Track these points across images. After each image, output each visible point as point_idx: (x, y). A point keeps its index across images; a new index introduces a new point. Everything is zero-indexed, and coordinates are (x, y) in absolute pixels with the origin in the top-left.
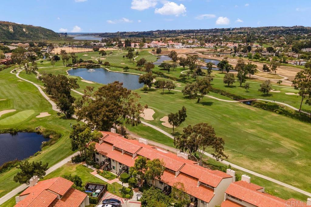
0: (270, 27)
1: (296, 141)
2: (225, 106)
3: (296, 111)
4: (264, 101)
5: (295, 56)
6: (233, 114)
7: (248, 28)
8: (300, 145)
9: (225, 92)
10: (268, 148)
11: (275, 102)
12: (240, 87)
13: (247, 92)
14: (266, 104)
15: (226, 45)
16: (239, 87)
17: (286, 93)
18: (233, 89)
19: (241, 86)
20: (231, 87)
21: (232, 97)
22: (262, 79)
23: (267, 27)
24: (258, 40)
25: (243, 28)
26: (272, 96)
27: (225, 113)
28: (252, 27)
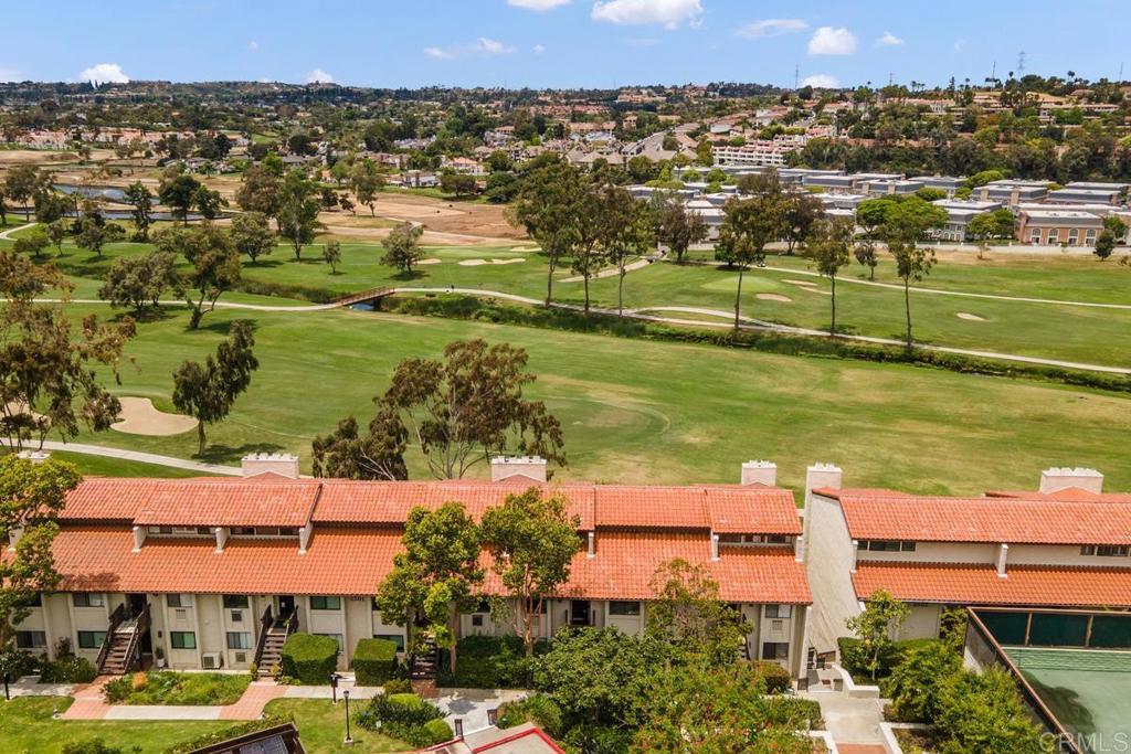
0: (236, 83)
1: (622, 382)
2: (313, 325)
3: (537, 306)
4: (422, 293)
5: (390, 161)
6: (364, 344)
7: (161, 85)
8: (644, 391)
9: (258, 283)
10: (575, 420)
11: (456, 290)
12: (298, 263)
13: (335, 273)
14: (433, 299)
15: (118, 137)
16: (293, 260)
17: (461, 263)
18: (278, 270)
19: (299, 259)
20: (265, 264)
21: (298, 295)
22: (347, 233)
23: (228, 84)
24: (230, 121)
25: (141, 84)
26: (428, 276)
27: (335, 347)
28: (173, 83)
